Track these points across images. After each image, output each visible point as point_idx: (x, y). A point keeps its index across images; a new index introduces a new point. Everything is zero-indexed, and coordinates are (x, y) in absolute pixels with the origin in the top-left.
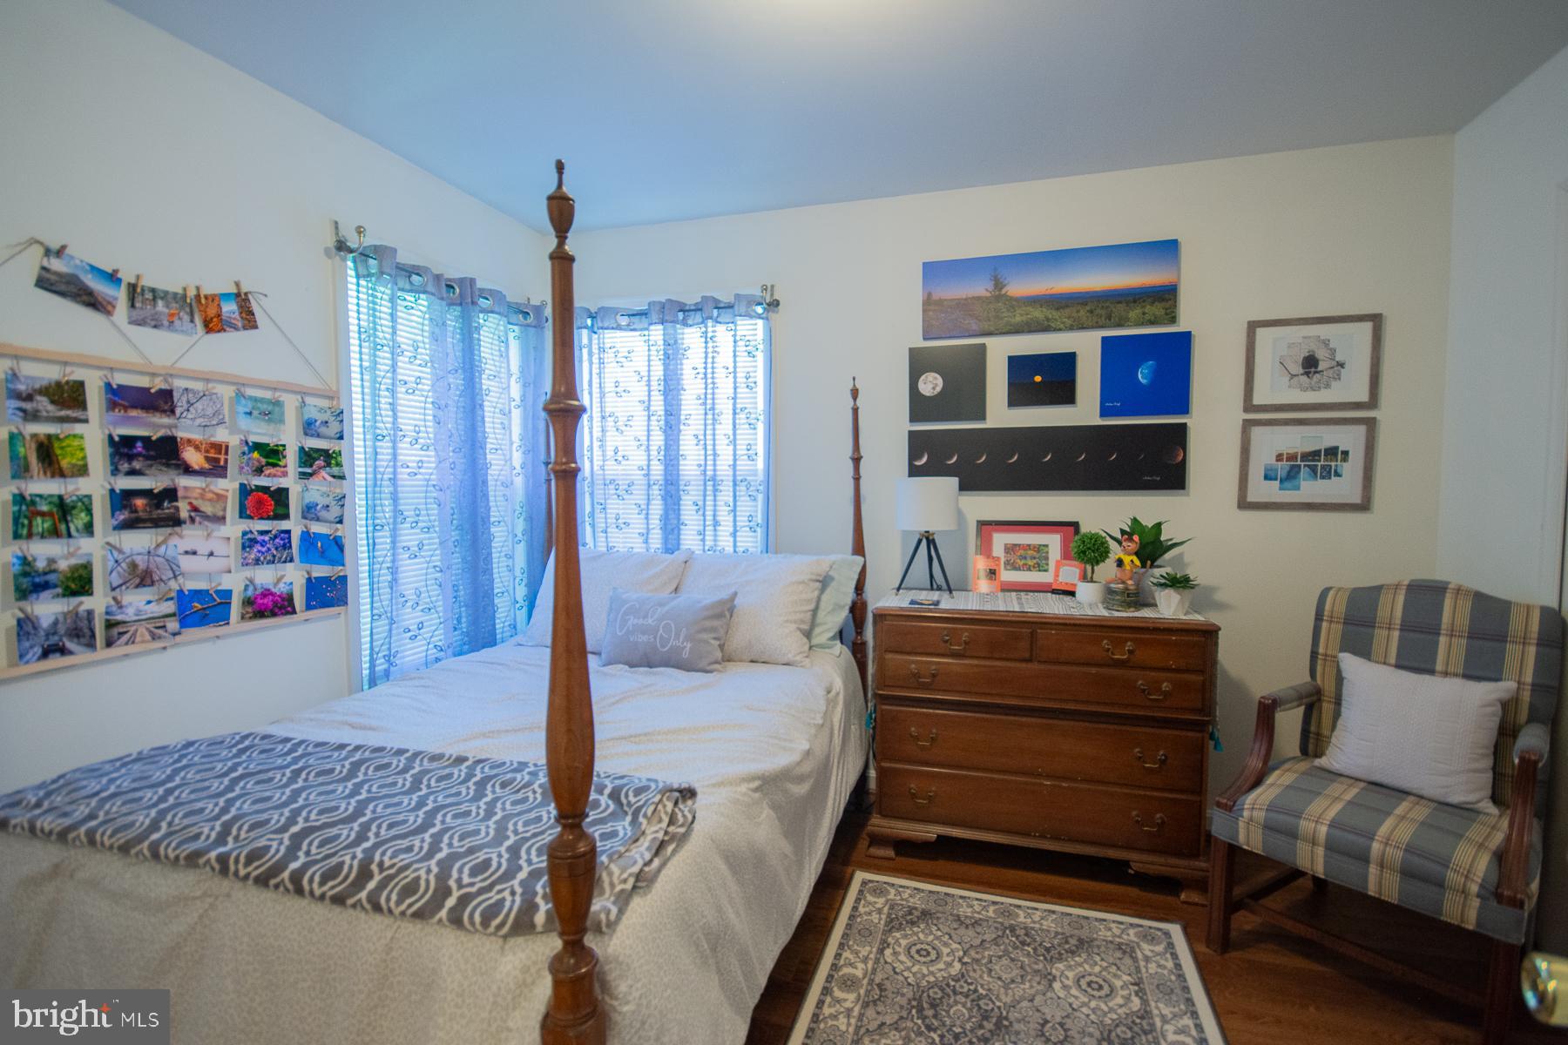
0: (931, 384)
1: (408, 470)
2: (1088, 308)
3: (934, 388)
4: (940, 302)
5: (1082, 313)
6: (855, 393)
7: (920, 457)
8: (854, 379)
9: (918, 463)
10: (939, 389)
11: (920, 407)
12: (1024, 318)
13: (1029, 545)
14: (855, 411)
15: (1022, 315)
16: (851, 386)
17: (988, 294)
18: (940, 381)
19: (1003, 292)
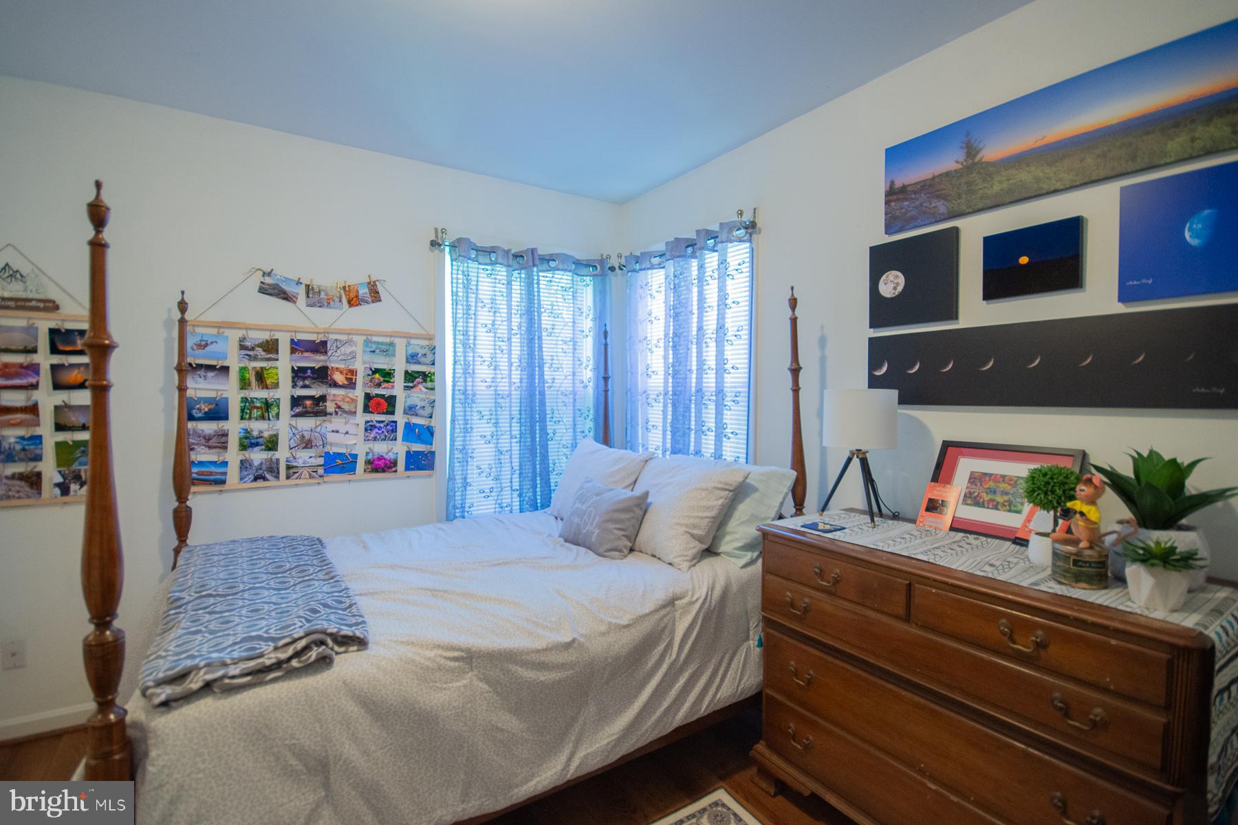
0: (892, 284)
1: (486, 384)
2: (1098, 151)
3: (895, 288)
4: (904, 189)
5: (1089, 160)
6: (793, 303)
7: (880, 367)
8: (792, 288)
9: (877, 373)
10: (900, 289)
11: (881, 311)
12: (1005, 186)
13: (1004, 477)
14: (794, 321)
15: (1000, 182)
16: (789, 296)
17: (960, 166)
18: (901, 280)
19: (978, 158)
